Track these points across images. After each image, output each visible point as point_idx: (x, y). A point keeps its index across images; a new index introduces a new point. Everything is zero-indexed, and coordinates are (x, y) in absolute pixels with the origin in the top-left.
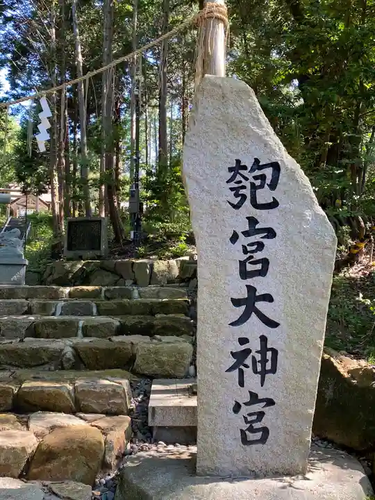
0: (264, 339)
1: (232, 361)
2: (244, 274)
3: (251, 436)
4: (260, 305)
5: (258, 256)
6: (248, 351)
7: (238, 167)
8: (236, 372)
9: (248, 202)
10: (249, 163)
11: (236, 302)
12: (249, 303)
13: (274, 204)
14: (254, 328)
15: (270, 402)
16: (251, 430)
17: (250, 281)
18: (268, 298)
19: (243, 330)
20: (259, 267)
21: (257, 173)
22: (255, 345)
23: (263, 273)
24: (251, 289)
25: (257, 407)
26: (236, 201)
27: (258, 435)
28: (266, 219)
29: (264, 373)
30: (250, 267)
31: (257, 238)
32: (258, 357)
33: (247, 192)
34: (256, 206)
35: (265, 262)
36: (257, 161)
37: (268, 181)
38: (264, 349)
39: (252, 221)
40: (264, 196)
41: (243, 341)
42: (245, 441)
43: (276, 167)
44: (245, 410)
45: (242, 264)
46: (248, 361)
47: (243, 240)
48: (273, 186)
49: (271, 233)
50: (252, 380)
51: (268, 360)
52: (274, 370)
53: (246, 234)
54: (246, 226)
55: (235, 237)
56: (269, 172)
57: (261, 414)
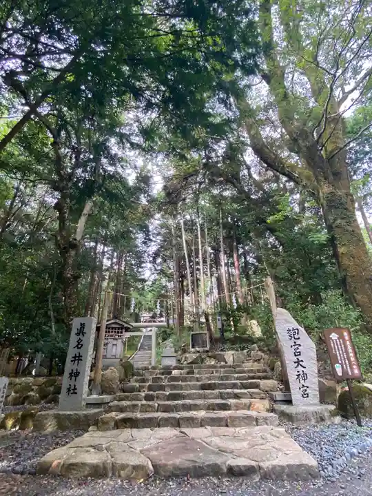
0: (303, 371)
1: (297, 377)
2: (296, 355)
3: (305, 396)
4: (301, 363)
5: (298, 351)
6: (300, 375)
7: (289, 330)
8: (298, 380)
9: (293, 338)
10: (291, 329)
11: (295, 362)
12: (298, 363)
13: (299, 338)
14: (300, 368)
15: (308, 387)
16: (304, 394)
18: (302, 361)
19: (298, 369)
20: (298, 353)
21: (294, 331)
22: (301, 373)
23: (300, 355)
24: (298, 359)
25: (305, 388)
26: (290, 338)
28: (298, 342)
29: (304, 380)
31: (297, 346)
32: (303, 376)
33: (292, 336)
35: (300, 352)
36: (293, 328)
38: (304, 374)
39: (295, 342)
40: (296, 336)
41: (298, 372)
42: (303, 397)
43: (298, 329)
44: (302, 390)
45: (295, 353)
46: (300, 377)
47: (294, 347)
48: (298, 334)
49: (300, 345)
50: (302, 382)
51: (305, 377)
52: (307, 379)
54: (293, 344)
55: (292, 346)
56: (296, 331)
57: (306, 390)
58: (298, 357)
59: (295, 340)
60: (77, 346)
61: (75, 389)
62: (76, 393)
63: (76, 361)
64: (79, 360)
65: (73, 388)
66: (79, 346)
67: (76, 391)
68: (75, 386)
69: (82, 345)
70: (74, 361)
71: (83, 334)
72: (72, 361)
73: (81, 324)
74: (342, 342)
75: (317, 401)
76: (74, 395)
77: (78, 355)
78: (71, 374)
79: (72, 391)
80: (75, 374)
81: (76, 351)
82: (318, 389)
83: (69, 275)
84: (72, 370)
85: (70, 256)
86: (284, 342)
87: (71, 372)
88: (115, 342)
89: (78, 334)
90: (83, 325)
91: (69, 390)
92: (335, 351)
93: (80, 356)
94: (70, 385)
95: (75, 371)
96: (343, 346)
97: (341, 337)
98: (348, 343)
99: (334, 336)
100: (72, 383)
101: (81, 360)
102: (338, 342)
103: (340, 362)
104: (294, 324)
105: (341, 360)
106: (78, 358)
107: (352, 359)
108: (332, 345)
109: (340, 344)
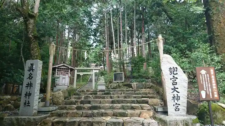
0: (177, 95)
1: (172, 98)
2: (173, 85)
3: (177, 110)
4: (176, 90)
5: (175, 82)
6: (175, 97)
7: (170, 68)
8: (173, 100)
9: (173, 74)
10: (172, 68)
11: (172, 89)
12: (174, 89)
13: (177, 74)
14: (175, 93)
15: (179, 105)
16: (176, 109)
17: (174, 86)
18: (177, 88)
19: (174, 93)
20: (175, 83)
21: (174, 69)
22: (176, 96)
23: (176, 84)
24: (174, 87)
26: (170, 73)
27: (178, 110)
28: (176, 76)
30: (174, 84)
31: (175, 79)
32: (177, 98)
33: (172, 72)
34: (174, 74)
35: (176, 83)
36: (173, 67)
37: (176, 70)
39: (174, 76)
40: (175, 73)
41: (174, 95)
42: (176, 110)
43: (177, 68)
44: (175, 106)
45: (173, 83)
46: (175, 98)
47: (172, 80)
48: (176, 71)
49: (177, 78)
50: (176, 101)
51: (178, 98)
52: (179, 99)
53: (173, 78)
54: (173, 77)
55: (171, 79)
56: (175, 69)
57: (178, 106)
58: (175, 86)
59: (174, 75)
60: (29, 77)
61: (29, 103)
62: (29, 106)
63: (29, 87)
64: (30, 86)
65: (27, 102)
66: (31, 78)
67: (29, 104)
68: (29, 101)
69: (32, 77)
70: (28, 86)
71: (33, 70)
72: (26, 87)
73: (31, 64)
74: (208, 76)
75: (185, 113)
76: (28, 106)
77: (30, 83)
78: (26, 94)
79: (27, 105)
80: (29, 95)
81: (29, 81)
82: (186, 106)
83: (31, 36)
84: (27, 92)
85: (29, 23)
86: (166, 76)
87: (26, 93)
88: (64, 77)
89: (29, 70)
90: (32, 65)
91: (25, 104)
92: (203, 82)
93: (31, 84)
94: (26, 101)
95: (28, 93)
96: (208, 79)
97: (208, 72)
98: (213, 77)
99: (203, 72)
100: (27, 100)
101: (32, 86)
102: (206, 76)
103: (205, 89)
104: (175, 65)
105: (206, 88)
106: (30, 85)
107: (214, 87)
108: (201, 78)
109: (207, 77)
